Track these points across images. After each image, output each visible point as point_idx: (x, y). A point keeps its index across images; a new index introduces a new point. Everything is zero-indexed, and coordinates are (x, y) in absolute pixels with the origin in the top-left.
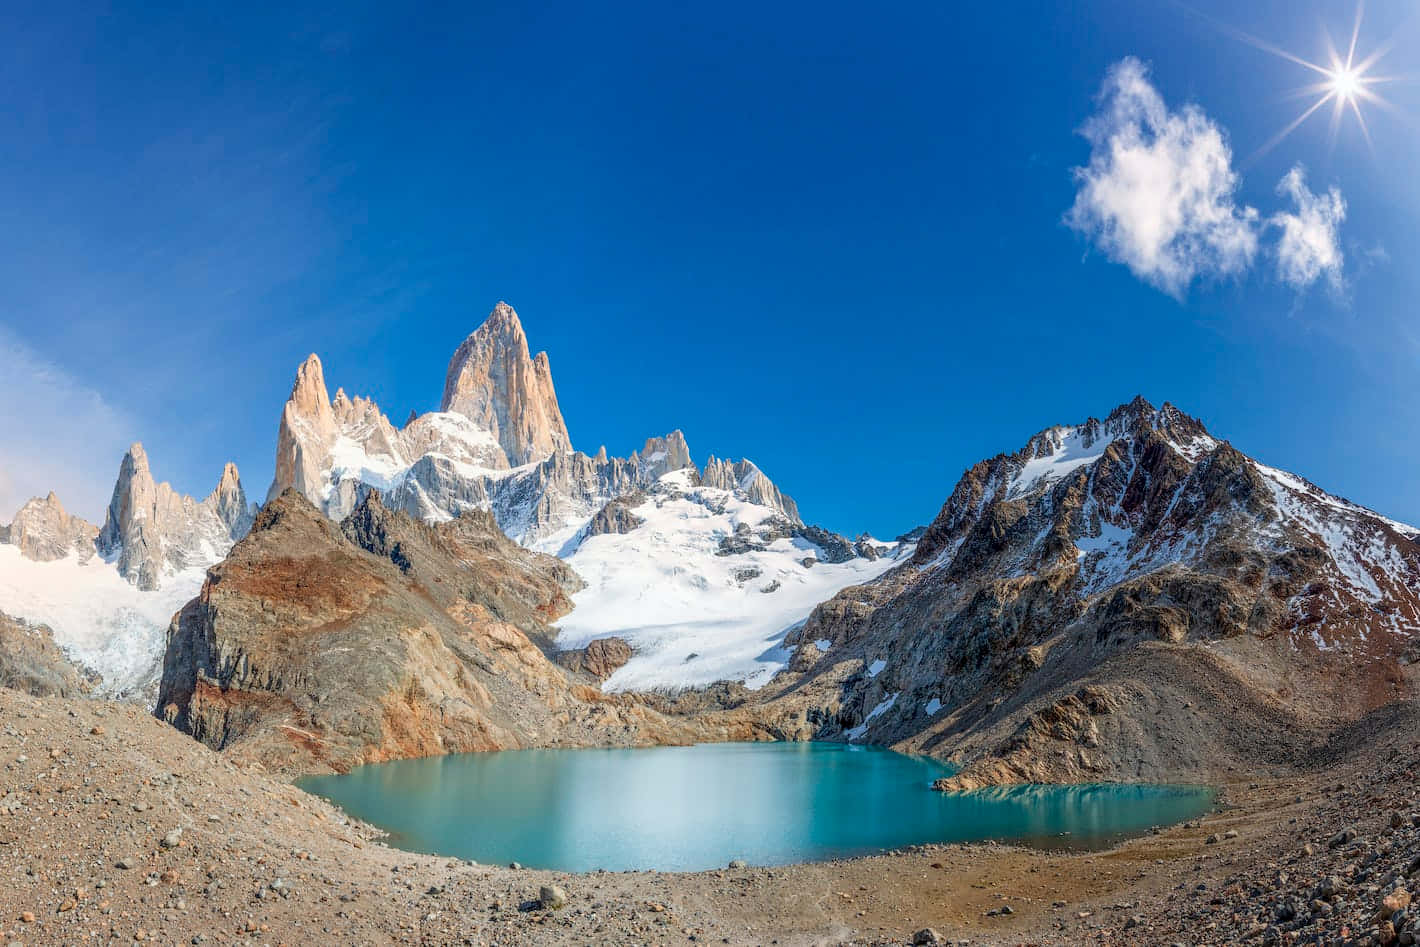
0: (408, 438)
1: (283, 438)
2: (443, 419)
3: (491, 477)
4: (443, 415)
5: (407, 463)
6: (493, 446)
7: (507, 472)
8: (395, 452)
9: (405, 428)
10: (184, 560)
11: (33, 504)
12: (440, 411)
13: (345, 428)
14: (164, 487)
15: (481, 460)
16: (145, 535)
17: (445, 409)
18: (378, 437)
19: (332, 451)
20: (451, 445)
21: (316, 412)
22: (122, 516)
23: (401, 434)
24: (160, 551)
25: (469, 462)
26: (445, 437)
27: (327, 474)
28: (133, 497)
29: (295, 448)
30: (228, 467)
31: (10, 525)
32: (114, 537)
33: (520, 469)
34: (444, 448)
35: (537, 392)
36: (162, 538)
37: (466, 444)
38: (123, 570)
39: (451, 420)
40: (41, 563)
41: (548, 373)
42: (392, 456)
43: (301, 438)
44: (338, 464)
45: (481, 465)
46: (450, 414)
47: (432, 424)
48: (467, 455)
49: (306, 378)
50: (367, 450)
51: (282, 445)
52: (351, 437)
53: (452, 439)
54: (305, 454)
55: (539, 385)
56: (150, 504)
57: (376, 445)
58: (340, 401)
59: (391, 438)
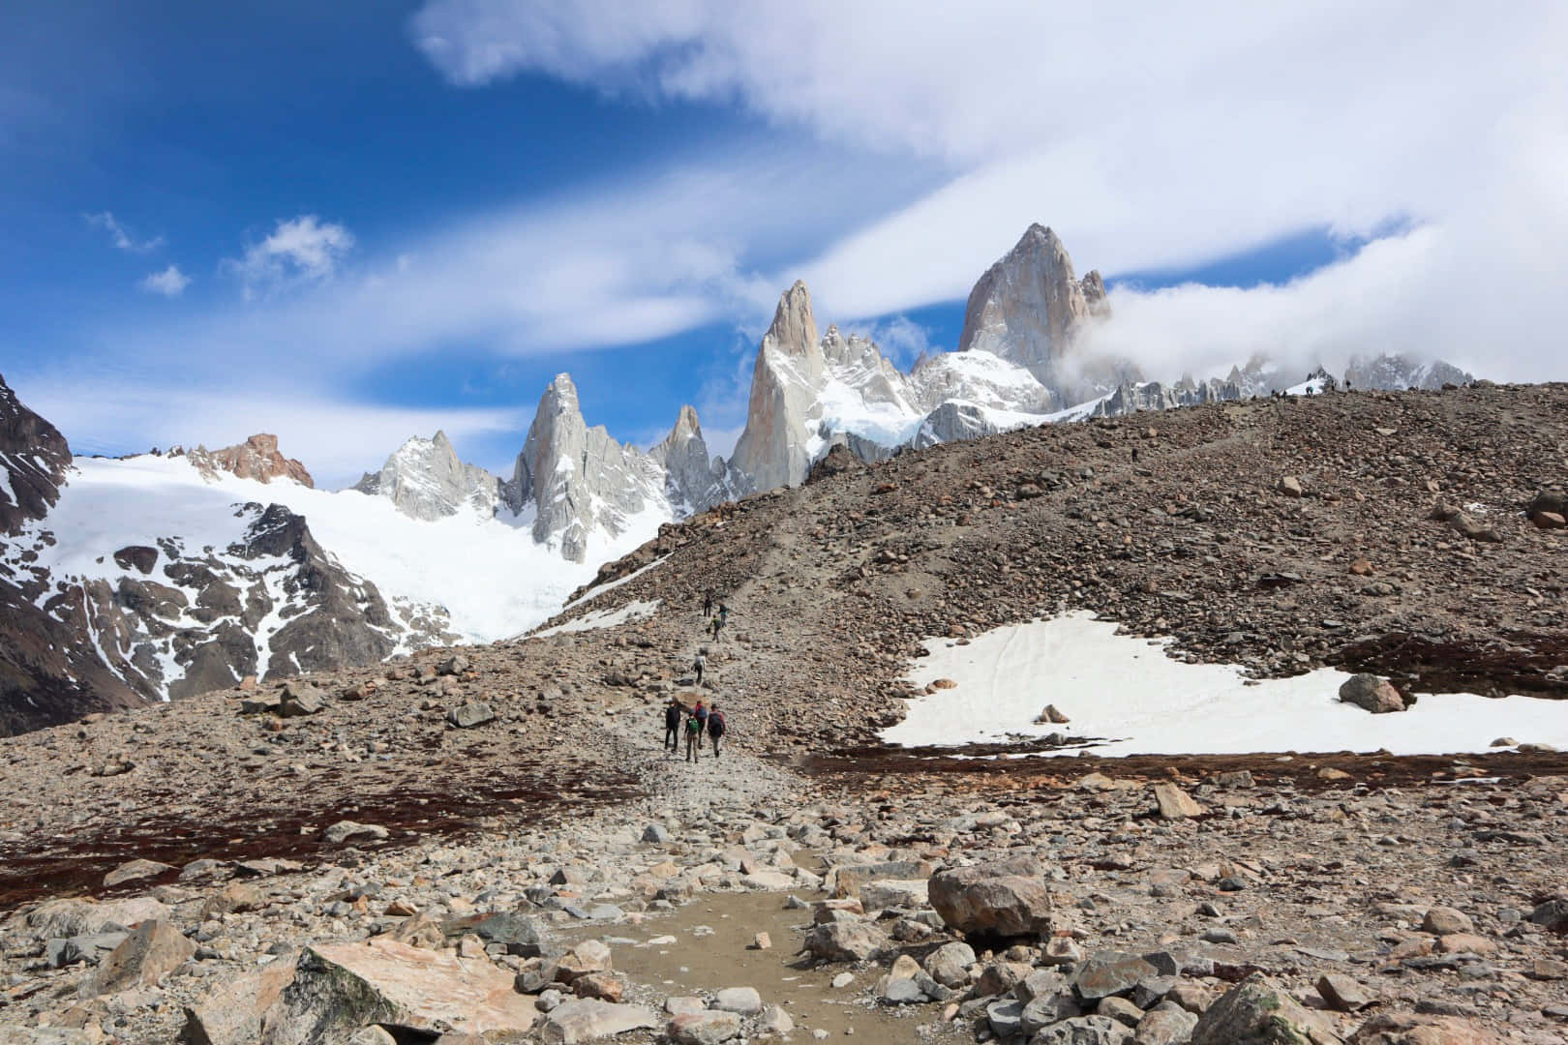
0: (917, 383)
1: (760, 379)
2: (962, 358)
4: (963, 354)
5: (917, 412)
6: (1031, 385)
8: (901, 401)
9: (914, 373)
10: (620, 525)
11: (413, 444)
12: (959, 351)
13: (838, 371)
14: (600, 431)
15: (1016, 403)
16: (571, 492)
17: (964, 346)
18: (879, 383)
19: (821, 397)
20: (975, 388)
21: (804, 350)
22: (538, 465)
23: (908, 380)
24: (591, 514)
25: (1000, 406)
26: (966, 379)
27: (815, 424)
28: (556, 443)
29: (774, 391)
30: (684, 411)
31: (379, 473)
32: (525, 493)
33: (1073, 410)
34: (966, 392)
36: (593, 496)
37: (994, 386)
38: (540, 535)
39: (974, 359)
40: (420, 521)
42: (898, 405)
43: (783, 378)
44: (828, 414)
45: (1016, 408)
46: (972, 353)
47: (949, 365)
48: (996, 398)
49: (790, 308)
50: (866, 398)
51: (757, 387)
52: (847, 383)
53: (976, 381)
54: (788, 401)
55: (1091, 309)
56: (579, 452)
57: (880, 391)
58: (833, 337)
59: (896, 385)
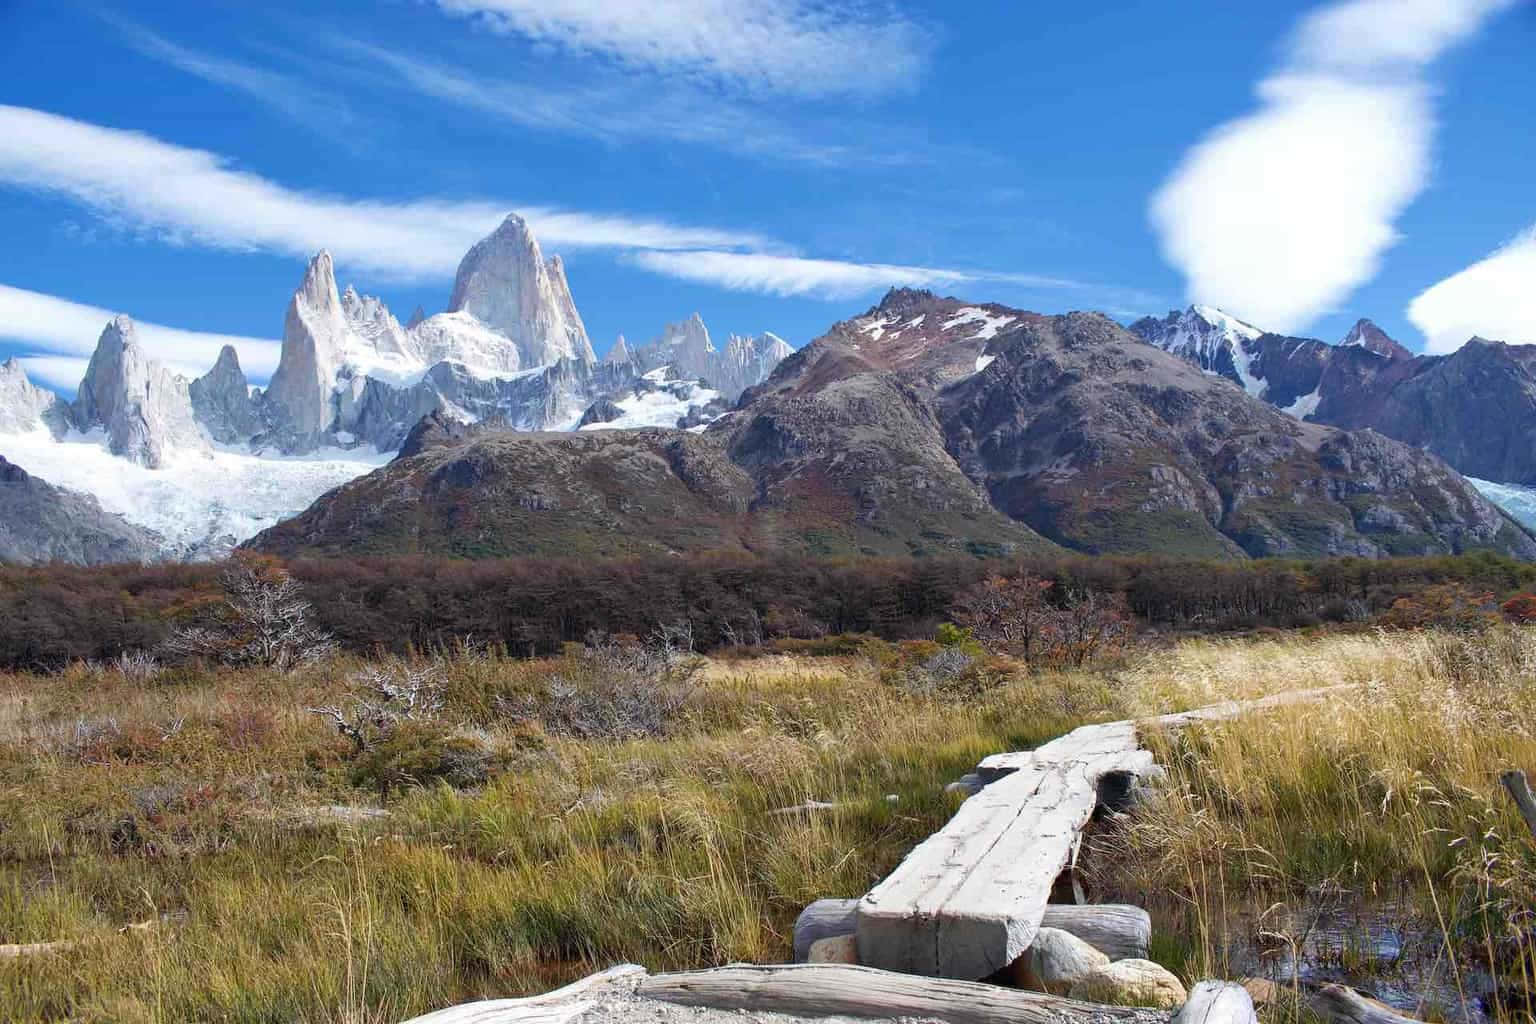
0: (417, 338)
2: (452, 319)
3: (504, 378)
4: (453, 315)
5: (418, 362)
7: (519, 374)
8: (405, 351)
9: (414, 328)
12: (450, 312)
13: (356, 324)
17: (454, 309)
18: (388, 335)
19: (343, 346)
20: (462, 345)
21: (327, 305)
23: (410, 333)
25: (481, 361)
26: (455, 335)
27: (340, 368)
28: (125, 373)
29: (306, 341)
33: (532, 369)
34: (457, 347)
35: (550, 291)
37: (476, 344)
38: (119, 448)
39: (461, 320)
41: (562, 274)
42: (403, 355)
43: (313, 331)
44: (348, 359)
45: (494, 366)
46: (460, 314)
47: (442, 324)
48: (478, 352)
49: (317, 271)
50: (378, 349)
51: (291, 335)
52: (362, 335)
53: (462, 337)
54: (317, 348)
55: (552, 285)
56: (145, 382)
57: (387, 344)
58: (350, 297)
59: (400, 337)
